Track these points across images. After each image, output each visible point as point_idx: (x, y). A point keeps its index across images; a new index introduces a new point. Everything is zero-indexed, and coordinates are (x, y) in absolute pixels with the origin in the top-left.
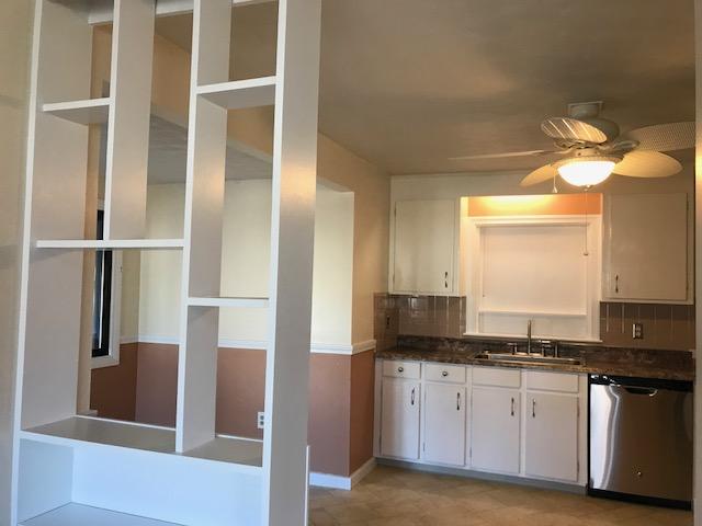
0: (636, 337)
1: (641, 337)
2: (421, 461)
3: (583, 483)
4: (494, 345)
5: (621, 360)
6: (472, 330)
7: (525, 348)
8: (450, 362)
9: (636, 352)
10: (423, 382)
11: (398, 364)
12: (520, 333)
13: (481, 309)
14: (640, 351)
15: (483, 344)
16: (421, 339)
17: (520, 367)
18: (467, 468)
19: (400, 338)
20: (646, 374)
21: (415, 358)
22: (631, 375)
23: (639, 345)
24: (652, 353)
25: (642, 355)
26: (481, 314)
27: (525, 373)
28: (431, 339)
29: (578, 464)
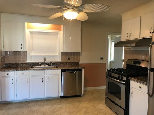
0: (69, 60)
1: (70, 60)
2: (16, 100)
3: (60, 96)
4: (35, 64)
5: (66, 65)
6: (29, 60)
7: (43, 64)
8: (24, 70)
9: (69, 63)
10: (16, 77)
11: (7, 72)
12: (42, 60)
13: (31, 55)
14: (70, 63)
15: (32, 64)
16: (13, 64)
17: (45, 69)
18: (30, 98)
19: (5, 64)
20: (73, 68)
21: (13, 70)
22: (70, 69)
23: (69, 61)
24: (72, 63)
25: (70, 64)
26: (31, 56)
27: (46, 71)
28: (16, 64)
29: (59, 91)
